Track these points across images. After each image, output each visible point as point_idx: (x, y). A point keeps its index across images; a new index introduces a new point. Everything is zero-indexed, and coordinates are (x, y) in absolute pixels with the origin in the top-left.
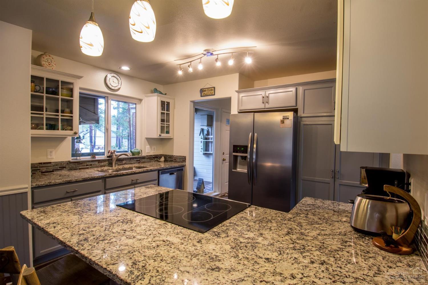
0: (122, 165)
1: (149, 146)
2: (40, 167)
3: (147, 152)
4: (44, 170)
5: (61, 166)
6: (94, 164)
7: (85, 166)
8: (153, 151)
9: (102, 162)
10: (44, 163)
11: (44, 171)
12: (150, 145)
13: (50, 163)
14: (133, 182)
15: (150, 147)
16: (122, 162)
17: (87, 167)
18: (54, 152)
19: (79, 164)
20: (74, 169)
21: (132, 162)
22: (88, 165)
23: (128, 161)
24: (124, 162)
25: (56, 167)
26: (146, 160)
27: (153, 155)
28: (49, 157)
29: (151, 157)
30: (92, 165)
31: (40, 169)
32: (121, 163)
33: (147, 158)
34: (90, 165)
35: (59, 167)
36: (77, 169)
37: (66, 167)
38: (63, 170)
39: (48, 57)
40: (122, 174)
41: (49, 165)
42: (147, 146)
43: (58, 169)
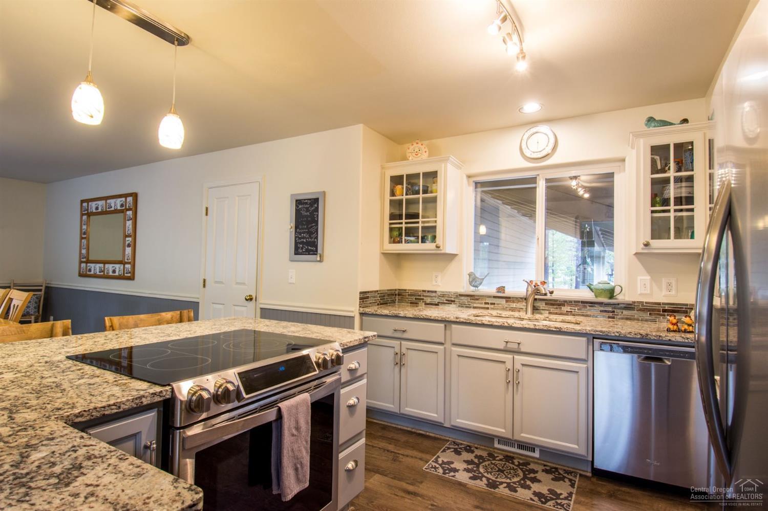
0: (561, 314)
1: (648, 278)
2: (423, 296)
3: (639, 293)
4: (428, 300)
5: (449, 300)
6: (498, 302)
7: (482, 304)
8: (664, 292)
9: (513, 302)
10: (428, 291)
11: (428, 302)
12: (650, 275)
13: (436, 292)
14: (509, 345)
15: (652, 278)
16: (561, 308)
17: (487, 306)
18: (439, 278)
19: (473, 300)
20: (467, 307)
21: (589, 313)
22: (488, 303)
23: (576, 308)
24: (566, 309)
25: (443, 299)
26: (635, 313)
27: (663, 304)
28: (434, 283)
29: (657, 307)
30: (494, 304)
31: (423, 299)
32: (558, 311)
33: (640, 310)
34: (492, 304)
35: (446, 300)
36: (470, 307)
37: (454, 301)
38: (450, 305)
39: (415, 145)
40: (480, 323)
41: (434, 294)
42: (639, 278)
43: (445, 302)
